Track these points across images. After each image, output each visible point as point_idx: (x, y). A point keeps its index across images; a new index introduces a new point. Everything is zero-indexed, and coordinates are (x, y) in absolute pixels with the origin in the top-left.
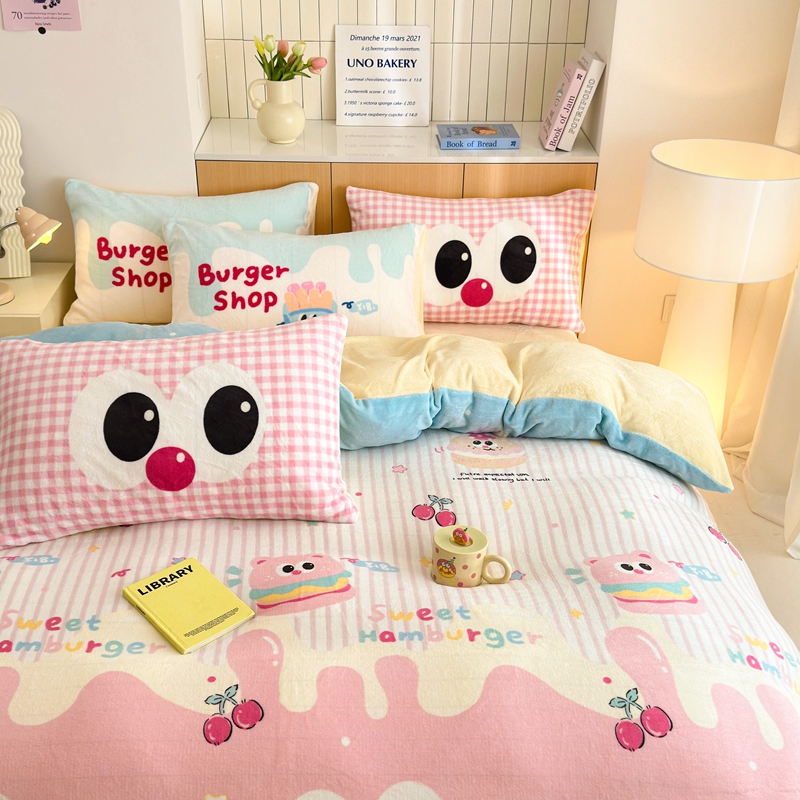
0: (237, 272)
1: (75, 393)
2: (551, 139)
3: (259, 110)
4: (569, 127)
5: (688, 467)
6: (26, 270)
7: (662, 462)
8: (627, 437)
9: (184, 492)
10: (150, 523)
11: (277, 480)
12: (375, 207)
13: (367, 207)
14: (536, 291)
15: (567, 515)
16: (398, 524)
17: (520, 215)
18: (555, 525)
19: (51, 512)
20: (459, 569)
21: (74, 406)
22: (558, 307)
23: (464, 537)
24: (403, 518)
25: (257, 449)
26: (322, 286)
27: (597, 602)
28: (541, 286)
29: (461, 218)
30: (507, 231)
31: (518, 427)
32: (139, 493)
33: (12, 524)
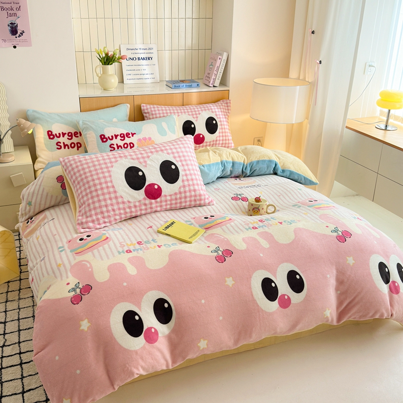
0: (116, 136)
2: (211, 82)
4: (217, 77)
6: (12, 149)
7: (296, 178)
8: (283, 171)
9: (158, 200)
10: (145, 214)
12: (155, 111)
15: (281, 192)
16: (229, 203)
17: (209, 109)
18: (280, 196)
19: (112, 213)
20: (261, 210)
21: (112, 173)
23: (260, 199)
24: (230, 201)
25: (181, 181)
26: (150, 139)
27: (309, 210)
28: (221, 135)
29: (188, 112)
31: (248, 173)
32: (143, 202)
33: (98, 219)
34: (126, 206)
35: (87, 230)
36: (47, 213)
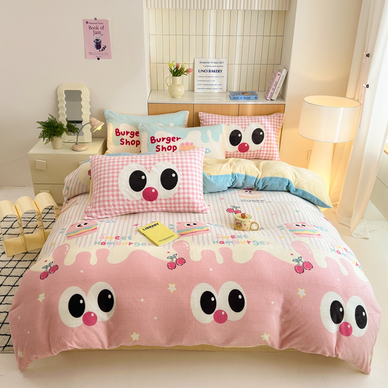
0: (163, 139)
1: (120, 170)
2: (269, 96)
3: (169, 86)
4: (275, 92)
5: (317, 199)
6: (90, 140)
7: (308, 198)
8: (297, 190)
9: (154, 202)
10: (143, 212)
11: (184, 198)
12: (209, 119)
13: (206, 119)
14: (264, 147)
15: (277, 211)
17: (259, 121)
18: (274, 214)
19: (113, 207)
20: (243, 225)
21: (120, 174)
22: (272, 153)
23: (245, 216)
24: (224, 212)
25: (177, 188)
26: (192, 144)
27: (288, 234)
28: (266, 145)
29: (238, 122)
30: (254, 127)
31: (260, 187)
32: (140, 202)
33: (100, 211)
34: (125, 203)
35: (90, 218)
36: (79, 197)
